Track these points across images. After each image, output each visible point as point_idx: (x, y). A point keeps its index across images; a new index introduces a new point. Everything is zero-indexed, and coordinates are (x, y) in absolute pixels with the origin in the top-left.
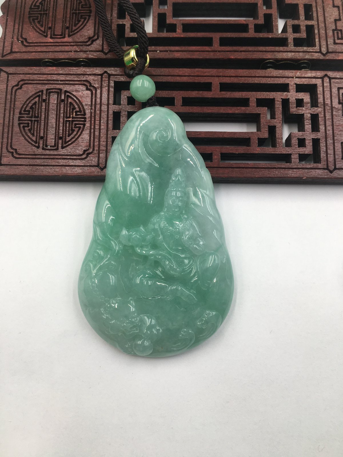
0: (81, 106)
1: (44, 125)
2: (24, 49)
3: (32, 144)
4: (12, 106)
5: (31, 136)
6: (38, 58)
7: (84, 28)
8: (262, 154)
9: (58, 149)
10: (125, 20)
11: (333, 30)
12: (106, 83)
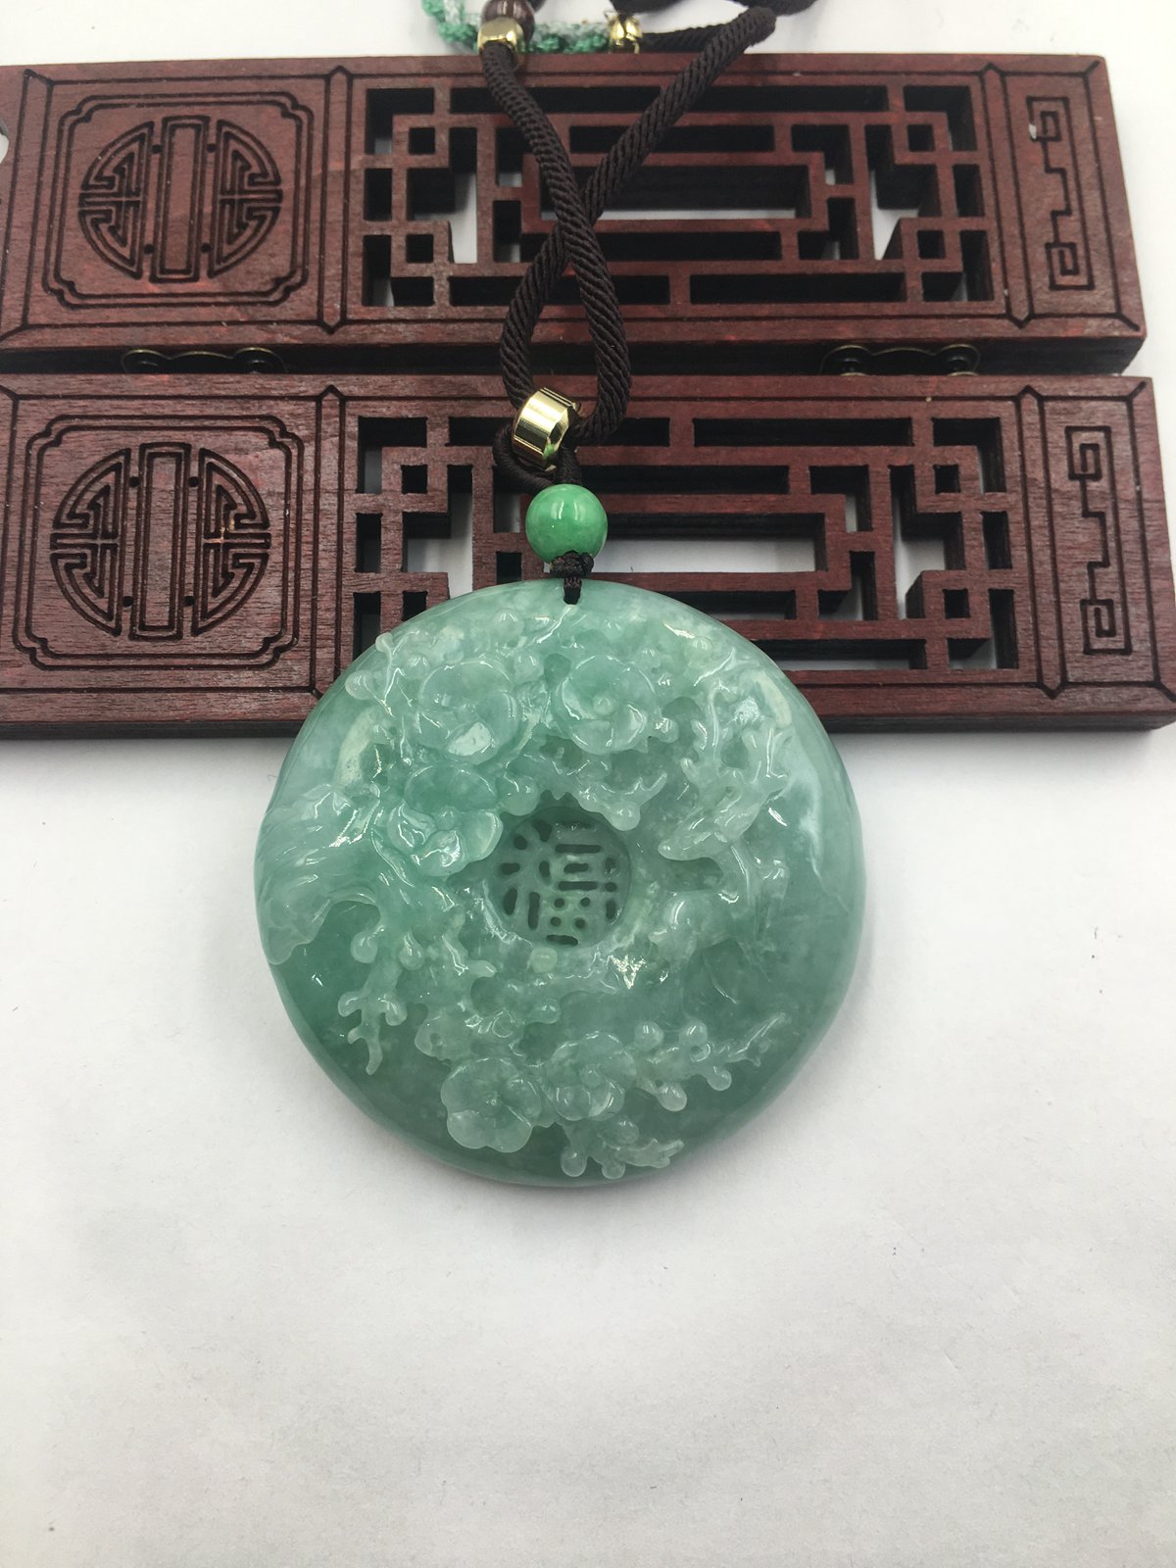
0: (252, 499)
1: (136, 560)
2: (65, 315)
3: (95, 622)
4: (31, 501)
5: (92, 596)
6: (115, 343)
7: (260, 249)
8: (832, 640)
9: (181, 638)
10: (390, 223)
11: (1048, 246)
12: (333, 425)
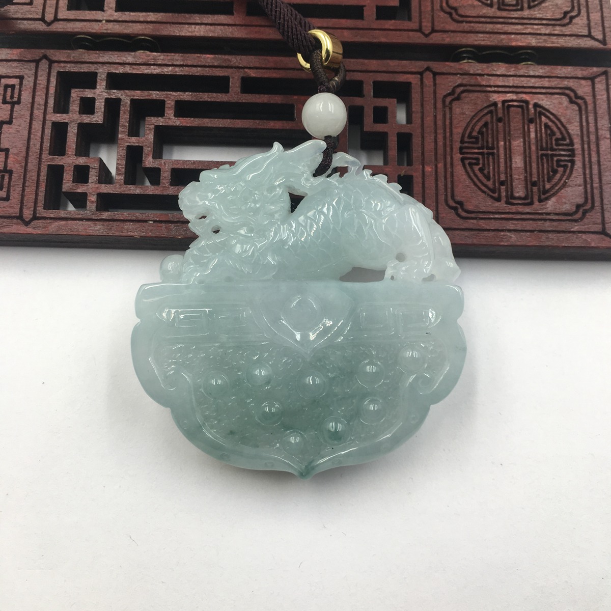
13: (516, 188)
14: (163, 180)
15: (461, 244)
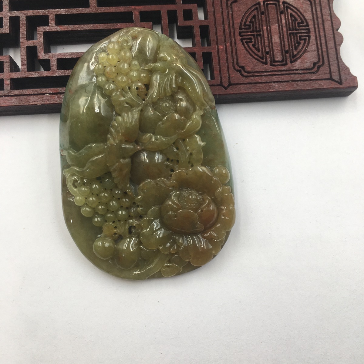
13: (276, 55)
14: (52, 66)
15: (245, 93)
